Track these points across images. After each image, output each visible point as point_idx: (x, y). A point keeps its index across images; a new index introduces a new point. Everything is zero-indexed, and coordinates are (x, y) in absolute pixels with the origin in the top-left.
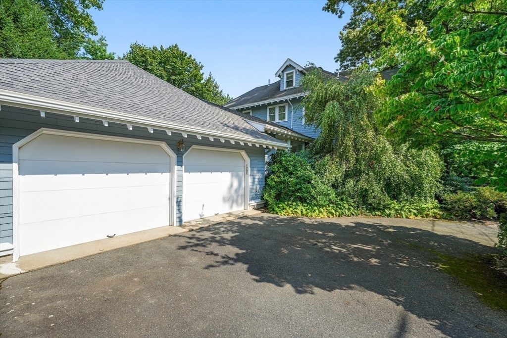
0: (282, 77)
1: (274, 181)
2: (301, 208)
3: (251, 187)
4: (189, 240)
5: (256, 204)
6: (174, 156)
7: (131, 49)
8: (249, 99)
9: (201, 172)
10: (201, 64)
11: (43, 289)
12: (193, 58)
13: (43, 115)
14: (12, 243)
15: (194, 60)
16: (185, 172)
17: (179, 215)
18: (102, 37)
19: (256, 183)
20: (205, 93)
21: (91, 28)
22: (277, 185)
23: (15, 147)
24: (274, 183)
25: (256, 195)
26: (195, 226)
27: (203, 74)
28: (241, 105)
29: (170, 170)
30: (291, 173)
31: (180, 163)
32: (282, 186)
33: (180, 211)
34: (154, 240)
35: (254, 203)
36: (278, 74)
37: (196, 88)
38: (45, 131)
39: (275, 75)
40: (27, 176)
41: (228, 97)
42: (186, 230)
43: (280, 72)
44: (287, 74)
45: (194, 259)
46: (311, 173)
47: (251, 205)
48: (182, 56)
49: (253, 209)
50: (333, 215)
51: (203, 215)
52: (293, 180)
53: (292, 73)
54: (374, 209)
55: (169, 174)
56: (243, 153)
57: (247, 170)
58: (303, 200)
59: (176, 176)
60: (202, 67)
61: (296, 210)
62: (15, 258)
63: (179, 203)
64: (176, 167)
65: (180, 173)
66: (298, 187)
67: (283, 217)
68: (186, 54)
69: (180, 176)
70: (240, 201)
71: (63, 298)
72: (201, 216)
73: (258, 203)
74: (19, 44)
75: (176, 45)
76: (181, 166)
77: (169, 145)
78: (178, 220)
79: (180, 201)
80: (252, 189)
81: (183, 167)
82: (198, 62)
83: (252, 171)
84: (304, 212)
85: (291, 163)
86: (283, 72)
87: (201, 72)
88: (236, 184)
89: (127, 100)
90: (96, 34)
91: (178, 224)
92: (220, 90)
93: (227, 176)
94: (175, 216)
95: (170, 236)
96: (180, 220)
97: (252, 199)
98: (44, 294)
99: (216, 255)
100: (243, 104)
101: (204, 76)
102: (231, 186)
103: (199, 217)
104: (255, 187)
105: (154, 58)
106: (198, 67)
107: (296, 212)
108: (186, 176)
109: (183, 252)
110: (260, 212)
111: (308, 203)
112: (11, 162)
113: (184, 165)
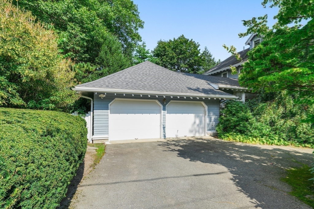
0: (251, 45)
1: (223, 120)
2: (239, 137)
3: (208, 123)
4: (164, 143)
5: (212, 133)
6: (162, 106)
7: (158, 44)
8: (226, 64)
9: (182, 113)
10: (198, 44)
11: (115, 148)
12: (193, 41)
13: (115, 95)
14: (108, 135)
15: (194, 42)
16: (167, 113)
17: (164, 134)
18: (144, 42)
19: (212, 121)
20: (201, 62)
21: (139, 38)
22: (225, 122)
23: (109, 105)
24: (223, 121)
25: (212, 128)
26: (171, 139)
27: (200, 50)
28: (219, 69)
29: (160, 113)
30: (234, 115)
31: (164, 109)
32: (228, 122)
33: (164, 131)
34: (151, 142)
35: (211, 132)
36: (247, 43)
37: (194, 61)
38: (116, 99)
39: (245, 44)
40: (112, 114)
41: (219, 62)
42: (166, 140)
43: (249, 41)
44: (255, 42)
45: (161, 148)
46: (249, 114)
47: (208, 133)
48: (186, 41)
49: (210, 136)
50: (264, 143)
51: (178, 136)
52: (235, 119)
53: (259, 40)
54: (305, 142)
55: (160, 114)
56: (203, 103)
57: (206, 113)
58: (241, 132)
59: (162, 115)
60: (199, 45)
61: (235, 138)
62: (109, 141)
63: (164, 128)
64: (162, 111)
65: (164, 114)
66: (238, 123)
67: (226, 141)
68: (188, 40)
69: (164, 115)
70: (201, 131)
71: (119, 150)
72: (176, 136)
73: (214, 133)
74: (111, 60)
75: (183, 35)
76: (165, 111)
77: (159, 101)
78: (164, 136)
79: (165, 127)
80: (208, 124)
81: (166, 111)
82: (197, 43)
83: (209, 113)
84: (241, 140)
85: (235, 108)
86: (252, 40)
87: (198, 49)
88: (198, 121)
89: (142, 84)
90: (141, 41)
91: (164, 138)
92: (212, 58)
93: (192, 116)
94: (162, 134)
95: (158, 141)
96: (165, 136)
97: (210, 130)
98: (115, 149)
99: (171, 148)
100: (221, 69)
101: (200, 51)
102: (195, 123)
103: (175, 136)
104: (211, 123)
105: (170, 47)
106: (196, 46)
107: (235, 139)
108: (168, 116)
109: (159, 146)
110: (213, 137)
111: (245, 134)
112: (108, 110)
113: (167, 110)
